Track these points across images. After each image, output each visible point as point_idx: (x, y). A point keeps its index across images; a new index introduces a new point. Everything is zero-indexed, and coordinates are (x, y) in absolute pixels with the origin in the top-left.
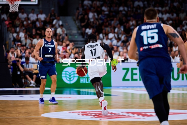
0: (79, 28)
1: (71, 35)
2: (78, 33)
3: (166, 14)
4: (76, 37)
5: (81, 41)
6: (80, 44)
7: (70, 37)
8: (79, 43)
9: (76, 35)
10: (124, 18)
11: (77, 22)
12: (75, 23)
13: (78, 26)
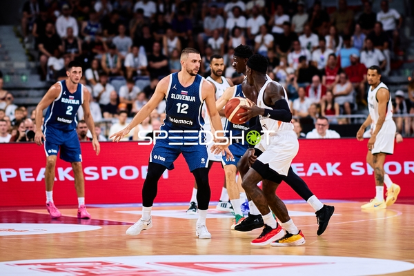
0: (31, 57)
1: (11, 74)
2: (28, 68)
3: (255, 16)
4: (24, 78)
5: (38, 89)
6: (33, 97)
7: (7, 78)
8: (31, 93)
9: (22, 75)
10: (146, 31)
11: (26, 40)
12: (22, 42)
13: (29, 50)
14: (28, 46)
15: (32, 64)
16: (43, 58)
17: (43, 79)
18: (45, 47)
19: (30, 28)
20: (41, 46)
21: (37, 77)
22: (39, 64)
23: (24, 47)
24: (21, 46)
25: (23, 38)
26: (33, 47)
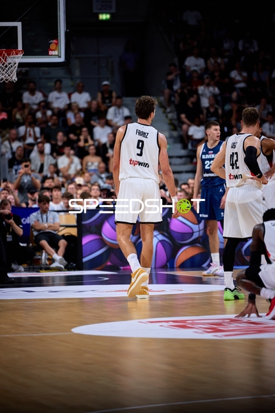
0: (174, 126)
2: (171, 137)
11: (168, 110)
13: (171, 120)
14: (170, 115)
15: (175, 134)
16: (185, 127)
17: (185, 147)
18: (187, 117)
19: (173, 99)
20: (183, 116)
21: (179, 146)
22: (181, 133)
23: (167, 117)
24: (164, 115)
25: (165, 109)
26: (175, 117)
